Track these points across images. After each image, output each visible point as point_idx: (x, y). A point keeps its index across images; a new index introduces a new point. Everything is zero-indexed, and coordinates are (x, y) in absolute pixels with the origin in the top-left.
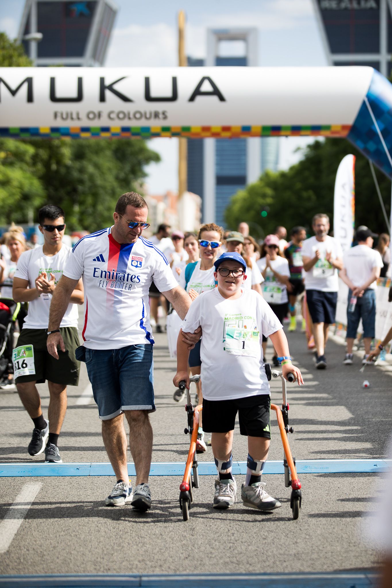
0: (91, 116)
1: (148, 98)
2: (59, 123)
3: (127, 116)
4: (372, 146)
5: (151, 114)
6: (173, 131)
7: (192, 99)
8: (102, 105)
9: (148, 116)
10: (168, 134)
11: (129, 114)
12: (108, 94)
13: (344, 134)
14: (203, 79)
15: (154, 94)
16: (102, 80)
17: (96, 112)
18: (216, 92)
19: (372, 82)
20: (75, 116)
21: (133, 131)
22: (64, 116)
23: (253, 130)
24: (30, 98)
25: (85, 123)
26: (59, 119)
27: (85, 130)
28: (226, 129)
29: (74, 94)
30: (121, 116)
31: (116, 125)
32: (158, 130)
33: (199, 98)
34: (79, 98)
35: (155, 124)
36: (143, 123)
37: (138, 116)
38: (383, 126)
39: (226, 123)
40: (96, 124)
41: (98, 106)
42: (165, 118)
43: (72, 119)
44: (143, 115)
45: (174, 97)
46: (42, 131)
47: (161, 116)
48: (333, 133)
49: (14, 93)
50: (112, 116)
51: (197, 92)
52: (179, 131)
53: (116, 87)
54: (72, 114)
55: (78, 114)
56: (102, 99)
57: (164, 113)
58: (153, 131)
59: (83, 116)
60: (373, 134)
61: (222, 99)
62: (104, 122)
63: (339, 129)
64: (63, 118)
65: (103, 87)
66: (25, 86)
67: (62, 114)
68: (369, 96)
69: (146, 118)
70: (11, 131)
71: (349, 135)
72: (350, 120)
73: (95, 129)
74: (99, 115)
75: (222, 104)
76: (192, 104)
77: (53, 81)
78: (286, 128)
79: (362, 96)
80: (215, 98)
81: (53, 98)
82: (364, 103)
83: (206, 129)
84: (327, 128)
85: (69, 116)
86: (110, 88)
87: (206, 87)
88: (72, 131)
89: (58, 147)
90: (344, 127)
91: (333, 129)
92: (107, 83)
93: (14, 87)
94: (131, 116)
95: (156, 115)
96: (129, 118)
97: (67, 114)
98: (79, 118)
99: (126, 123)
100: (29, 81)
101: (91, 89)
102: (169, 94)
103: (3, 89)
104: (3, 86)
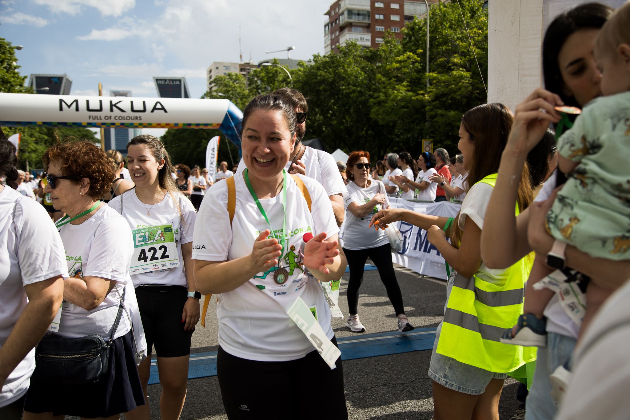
0: (107, 118)
1: (133, 110)
2: (91, 121)
3: (123, 118)
4: (230, 133)
5: (134, 117)
6: (144, 125)
7: (152, 111)
8: (112, 113)
10: (142, 126)
11: (124, 117)
12: (114, 108)
13: (218, 127)
14: (157, 103)
15: (135, 108)
16: (111, 102)
17: (109, 116)
18: (163, 108)
19: (229, 105)
20: (99, 118)
21: (126, 125)
22: (94, 118)
23: (179, 125)
24: (77, 109)
25: (104, 121)
26: (91, 119)
27: (104, 124)
28: (167, 125)
30: (120, 118)
31: (118, 122)
32: (137, 125)
33: (155, 111)
34: (101, 109)
35: (136, 122)
36: (130, 121)
37: (128, 118)
39: (168, 122)
40: (109, 121)
41: (109, 114)
42: (141, 119)
43: (98, 119)
44: (130, 118)
45: (144, 110)
46: (83, 124)
47: (139, 119)
48: (213, 127)
49: (69, 106)
50: (116, 118)
51: (155, 108)
52: (146, 125)
53: (118, 105)
54: (97, 117)
55: (100, 117)
56: (112, 110)
57: (140, 117)
58: (135, 125)
59: (103, 117)
60: (230, 128)
62: (112, 121)
63: (216, 125)
64: (93, 119)
65: (112, 105)
66: (75, 104)
67: (93, 117)
68: (228, 111)
69: (132, 119)
70: (68, 124)
71: (219, 128)
72: (220, 121)
73: (108, 123)
74: (110, 117)
75: (166, 113)
76: (152, 113)
77: (88, 101)
78: (194, 124)
79: (225, 111)
80: (163, 111)
81: (88, 109)
82: (226, 114)
83: (159, 124)
84: (211, 125)
85: (96, 118)
86: (115, 105)
87: (159, 106)
88: (97, 125)
90: (218, 124)
91: (213, 125)
92: (114, 103)
93: (69, 104)
94: (125, 118)
95: (136, 118)
96: (124, 119)
97: (95, 117)
98: (101, 119)
99: (123, 121)
100: (76, 101)
101: (106, 106)
102: (142, 109)
103: (64, 105)
104: (63, 103)
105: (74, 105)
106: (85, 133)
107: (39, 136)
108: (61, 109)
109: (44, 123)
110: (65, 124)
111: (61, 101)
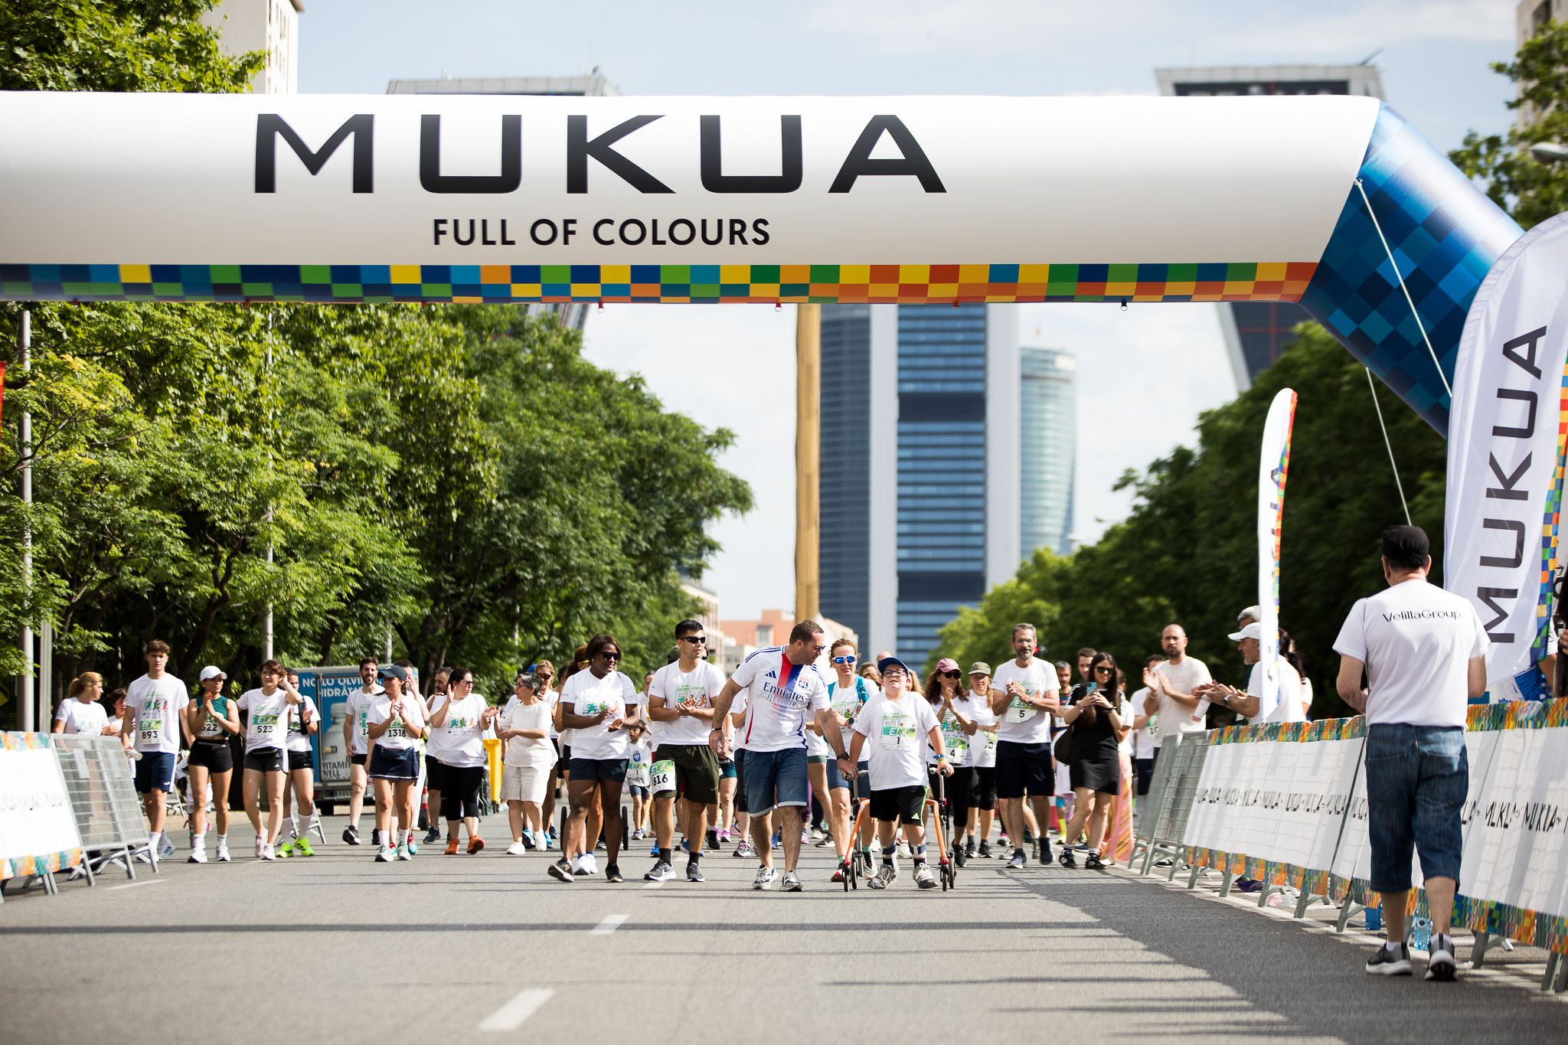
0: (544, 232)
1: (714, 179)
2: (449, 254)
3: (649, 232)
4: (1377, 326)
5: (720, 226)
6: (785, 279)
7: (842, 184)
8: (577, 199)
9: (712, 235)
10: (773, 289)
11: (656, 225)
12: (594, 165)
13: (1295, 291)
15: (730, 167)
16: (577, 126)
17: (559, 220)
18: (916, 164)
19: (1376, 135)
20: (494, 234)
22: (464, 235)
23: (1022, 278)
24: (363, 181)
25: (526, 254)
26: (447, 239)
27: (525, 274)
28: (944, 273)
29: (493, 168)
30: (633, 232)
31: (617, 261)
32: (743, 278)
33: (861, 181)
34: (508, 180)
35: (734, 260)
36: (698, 254)
37: (682, 233)
38: (1412, 267)
39: (946, 256)
40: (557, 256)
41: (562, 205)
42: (764, 240)
43: (487, 241)
44: (697, 231)
45: (790, 179)
46: (396, 279)
47: (750, 234)
48: (1263, 288)
49: (314, 162)
50: (607, 232)
51: (858, 164)
52: (803, 278)
53: (618, 147)
54: (485, 225)
55: (504, 227)
56: (577, 182)
57: (759, 225)
58: (725, 279)
59: (519, 231)
60: (1378, 291)
61: (932, 183)
62: (582, 251)
63: (1280, 274)
64: (458, 240)
65: (579, 149)
66: (348, 144)
67: (457, 226)
68: (1367, 176)
69: (706, 241)
70: (305, 279)
71: (1308, 296)
73: (555, 270)
74: (568, 229)
75: (934, 199)
76: (841, 198)
77: (430, 130)
78: (1123, 272)
79: (1345, 174)
81: (433, 179)
82: (1354, 196)
83: (884, 273)
84: (1246, 271)
85: (478, 233)
86: (602, 148)
87: (886, 148)
88: (484, 280)
89: (468, 458)
90: (1294, 270)
91: (1262, 276)
93: (314, 147)
94: (663, 234)
95: (737, 230)
96: (657, 242)
97: (471, 225)
98: (506, 241)
99: (647, 255)
100: (361, 129)
101: (545, 154)
102: (774, 168)
103: (283, 151)
104: (281, 143)
105: (345, 152)
106: (656, 439)
107: (352, 451)
108: (265, 181)
109: (163, 273)
110: (284, 277)
111: (269, 127)
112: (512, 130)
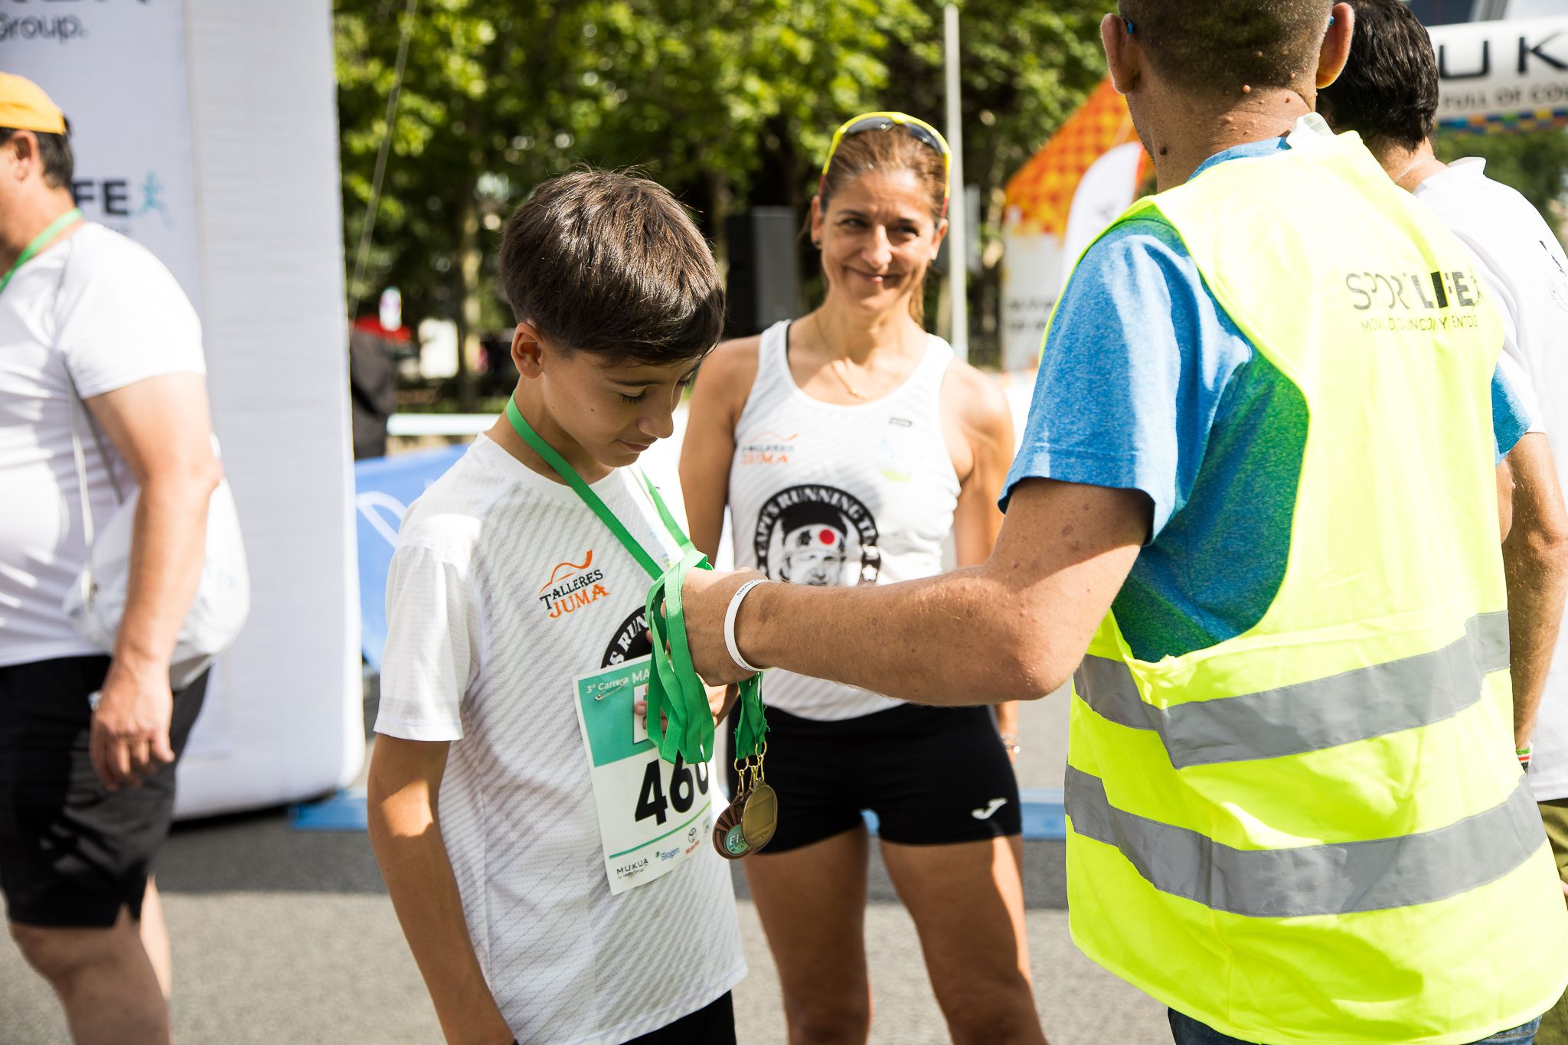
0: (1504, 97)
2: (1452, 114)
8: (1522, 78)
12: (1532, 61)
16: (1522, 41)
17: (1512, 90)
20: (1477, 99)
22: (1462, 102)
25: (1494, 108)
27: (1494, 119)
29: (1476, 64)
30: (1554, 93)
31: (1544, 108)
34: (1485, 69)
40: (1510, 109)
41: (1513, 81)
43: (1474, 103)
50: (1538, 94)
54: (1473, 98)
55: (1482, 96)
56: (1522, 67)
59: (1490, 98)
62: (1525, 104)
64: (1459, 106)
65: (1523, 50)
67: (1458, 99)
73: (1511, 116)
74: (1516, 95)
85: (1469, 100)
86: (1537, 51)
88: (1472, 124)
92: (1531, 43)
97: (1466, 97)
98: (1483, 100)
99: (1562, 104)
101: (1505, 55)
112: (1486, 45)
